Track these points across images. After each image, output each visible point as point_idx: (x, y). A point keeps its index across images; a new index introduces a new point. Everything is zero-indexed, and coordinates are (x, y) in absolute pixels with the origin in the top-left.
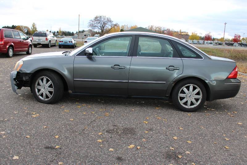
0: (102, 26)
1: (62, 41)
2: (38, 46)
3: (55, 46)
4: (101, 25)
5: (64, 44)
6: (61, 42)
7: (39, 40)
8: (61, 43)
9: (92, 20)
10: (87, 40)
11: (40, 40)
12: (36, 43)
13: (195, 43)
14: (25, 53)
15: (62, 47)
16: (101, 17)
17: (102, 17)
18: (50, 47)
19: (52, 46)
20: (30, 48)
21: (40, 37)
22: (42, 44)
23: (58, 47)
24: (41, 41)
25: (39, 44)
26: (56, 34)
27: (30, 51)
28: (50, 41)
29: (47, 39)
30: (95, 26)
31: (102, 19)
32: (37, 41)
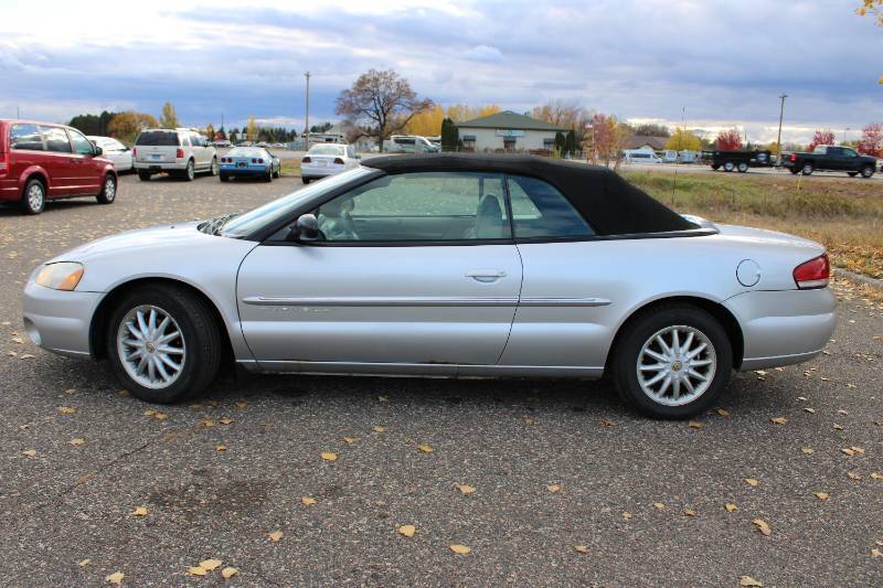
0: (382, 108)
1: (230, 160)
2: (153, 177)
3: (210, 174)
4: (378, 107)
5: (234, 168)
6: (227, 163)
7: (154, 156)
8: (225, 166)
9: (348, 91)
10: (311, 156)
11: (159, 156)
12: (147, 166)
13: (686, 160)
14: (94, 199)
15: (230, 178)
16: (376, 80)
17: (382, 80)
18: (191, 177)
19: (197, 176)
20: (110, 184)
21: (160, 147)
22: (165, 171)
23: (218, 178)
24: (162, 159)
25: (157, 170)
26: (239, 136)
27: (109, 192)
28: (192, 159)
29: (180, 154)
30: (359, 111)
31: (382, 88)
32: (150, 159)
